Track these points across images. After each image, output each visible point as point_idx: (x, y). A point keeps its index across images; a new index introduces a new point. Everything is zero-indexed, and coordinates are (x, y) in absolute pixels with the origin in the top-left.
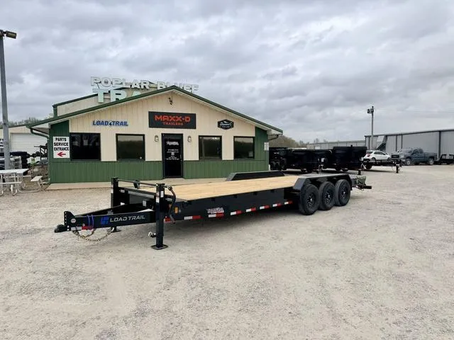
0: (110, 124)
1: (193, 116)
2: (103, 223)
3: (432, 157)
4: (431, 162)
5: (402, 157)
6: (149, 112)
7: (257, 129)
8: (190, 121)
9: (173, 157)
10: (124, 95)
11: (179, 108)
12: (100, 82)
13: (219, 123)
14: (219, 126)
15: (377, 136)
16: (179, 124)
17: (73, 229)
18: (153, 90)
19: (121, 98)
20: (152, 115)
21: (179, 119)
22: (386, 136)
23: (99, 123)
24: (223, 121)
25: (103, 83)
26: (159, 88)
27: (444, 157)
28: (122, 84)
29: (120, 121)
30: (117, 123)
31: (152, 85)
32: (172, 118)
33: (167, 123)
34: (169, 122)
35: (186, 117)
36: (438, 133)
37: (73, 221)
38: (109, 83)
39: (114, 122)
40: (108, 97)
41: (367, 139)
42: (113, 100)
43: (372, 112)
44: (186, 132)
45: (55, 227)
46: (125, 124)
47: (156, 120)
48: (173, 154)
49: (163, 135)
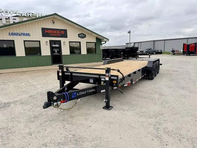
0: (20, 35)
1: (65, 31)
2: (73, 97)
3: (155, 51)
4: (154, 53)
5: (144, 51)
6: (42, 28)
7: (97, 38)
8: (64, 34)
9: (56, 53)
10: (18, 20)
11: (58, 26)
12: (3, 12)
13: (79, 35)
14: (79, 36)
15: (131, 43)
16: (58, 35)
17: (55, 104)
18: (34, 17)
19: (16, 21)
20: (43, 30)
21: (58, 32)
22: (135, 43)
23: (13, 34)
24: (81, 34)
25: (4, 12)
26: (37, 17)
27: (158, 51)
28: (16, 13)
29: (25, 33)
30: (24, 34)
31: (33, 15)
32: (55, 32)
33: (52, 35)
34: (53, 34)
35: (62, 31)
36: (153, 42)
37: (55, 98)
38: (9, 12)
39: (22, 33)
40: (8, 21)
41: (127, 44)
42: (12, 22)
43: (130, 33)
44: (62, 40)
45: (43, 104)
46: (29, 35)
47: (46, 33)
48: (56, 51)
49: (51, 41)
